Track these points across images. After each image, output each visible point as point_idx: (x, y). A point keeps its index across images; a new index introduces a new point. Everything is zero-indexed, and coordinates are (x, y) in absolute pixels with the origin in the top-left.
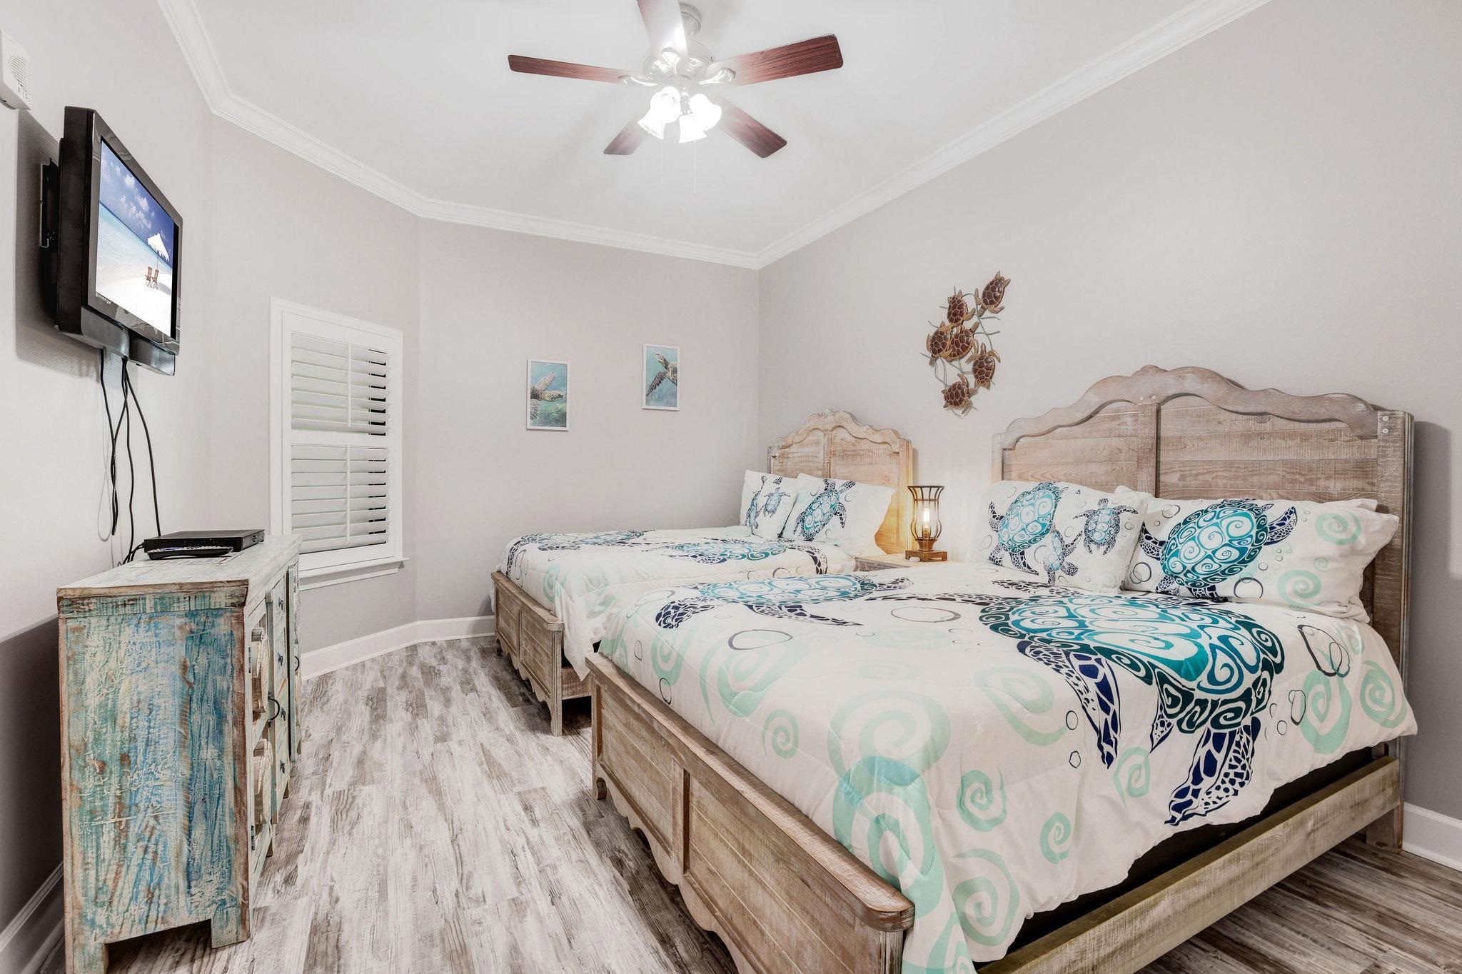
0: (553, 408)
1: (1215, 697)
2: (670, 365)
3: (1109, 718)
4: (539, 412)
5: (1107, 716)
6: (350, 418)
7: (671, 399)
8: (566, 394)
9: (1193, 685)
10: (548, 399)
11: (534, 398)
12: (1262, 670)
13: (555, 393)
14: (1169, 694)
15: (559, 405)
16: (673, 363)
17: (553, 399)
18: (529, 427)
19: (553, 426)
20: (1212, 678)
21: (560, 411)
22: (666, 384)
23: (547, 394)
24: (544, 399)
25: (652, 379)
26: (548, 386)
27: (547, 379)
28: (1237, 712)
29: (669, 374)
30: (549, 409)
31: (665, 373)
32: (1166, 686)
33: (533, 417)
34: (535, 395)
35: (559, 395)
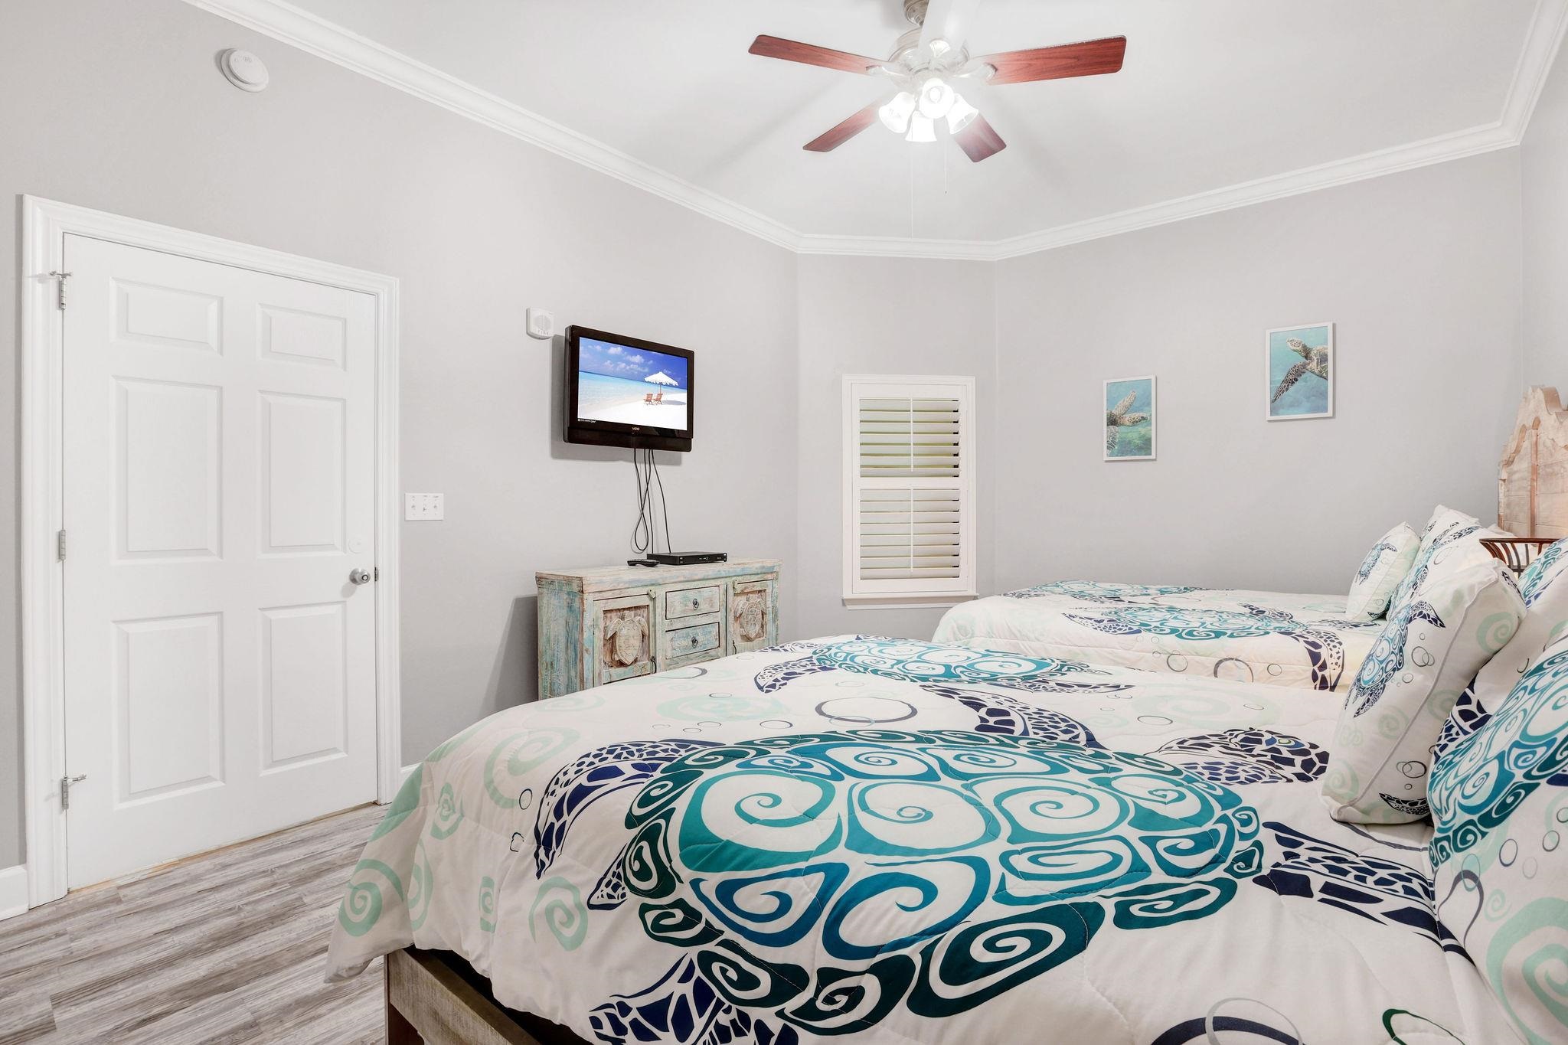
0: (1134, 434)
1: (718, 924)
2: (1312, 354)
3: (557, 826)
4: (1117, 441)
5: (554, 821)
6: (912, 465)
7: (1318, 401)
8: (1151, 415)
9: (686, 873)
10: (1128, 423)
11: (1112, 424)
12: (873, 970)
13: (1137, 415)
14: (639, 856)
15: (1141, 429)
16: (1319, 347)
17: (1135, 423)
18: (1106, 458)
19: (1135, 455)
20: (726, 891)
21: (1144, 436)
22: (1307, 381)
23: (1127, 418)
24: (1123, 425)
25: (1280, 377)
26: (1128, 409)
27: (1127, 401)
28: (748, 981)
29: (1313, 365)
30: (1130, 435)
31: (1304, 366)
32: (645, 844)
33: (1110, 446)
34: (1113, 421)
35: (1142, 417)
